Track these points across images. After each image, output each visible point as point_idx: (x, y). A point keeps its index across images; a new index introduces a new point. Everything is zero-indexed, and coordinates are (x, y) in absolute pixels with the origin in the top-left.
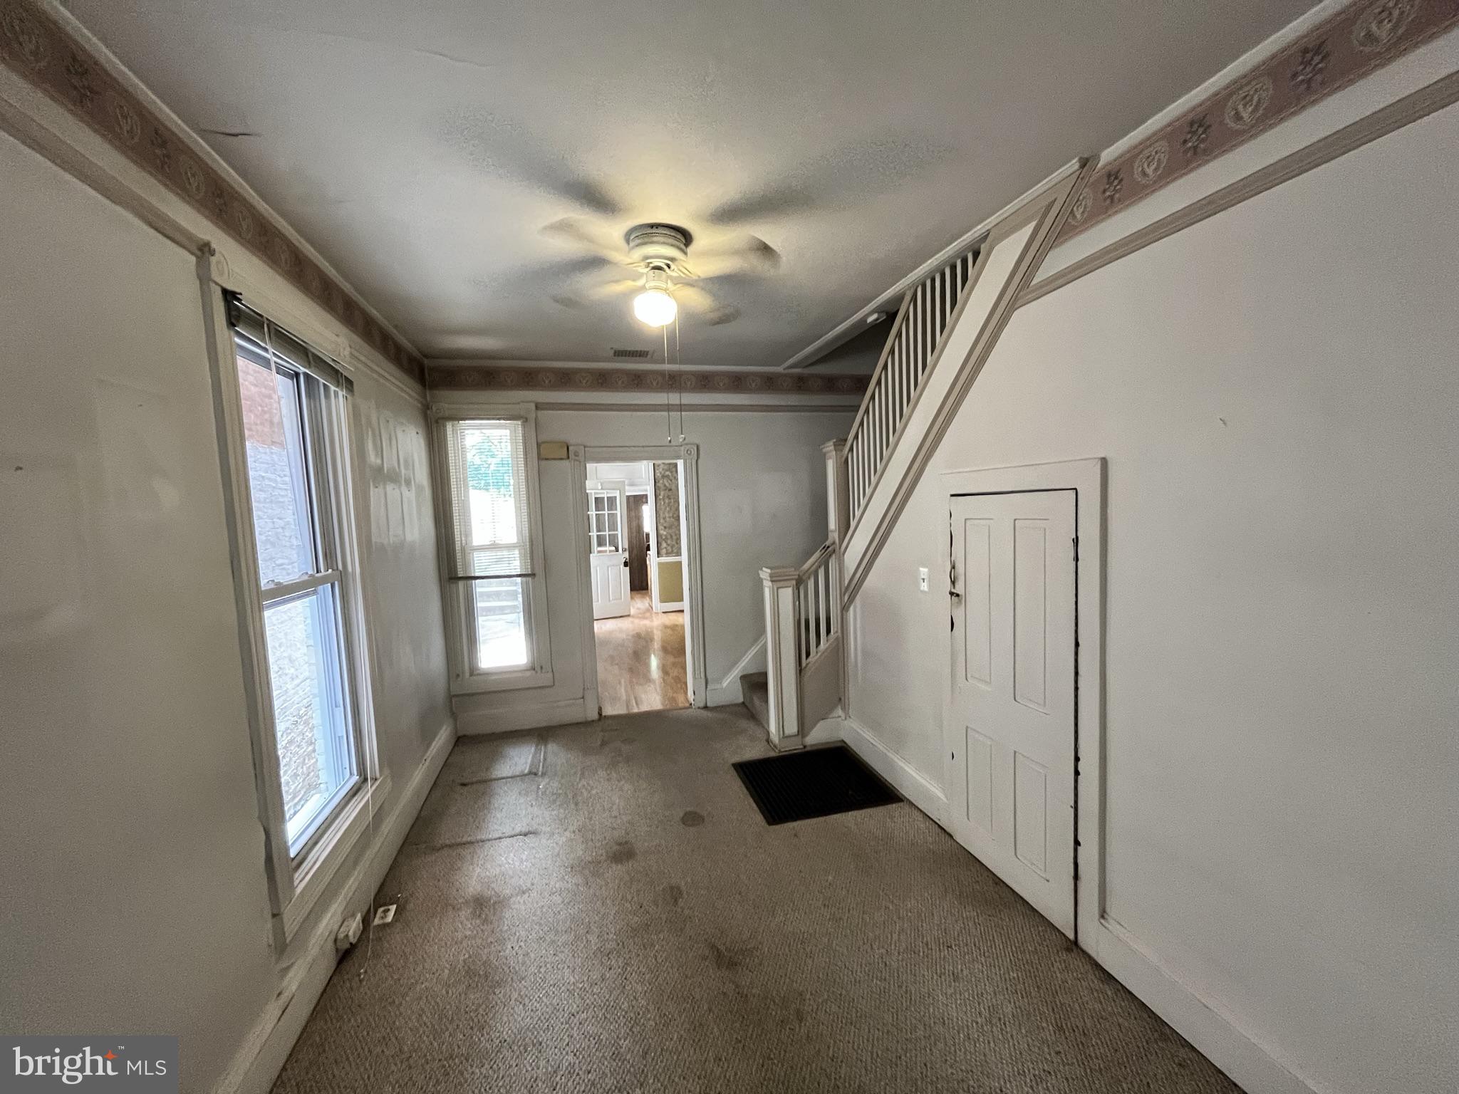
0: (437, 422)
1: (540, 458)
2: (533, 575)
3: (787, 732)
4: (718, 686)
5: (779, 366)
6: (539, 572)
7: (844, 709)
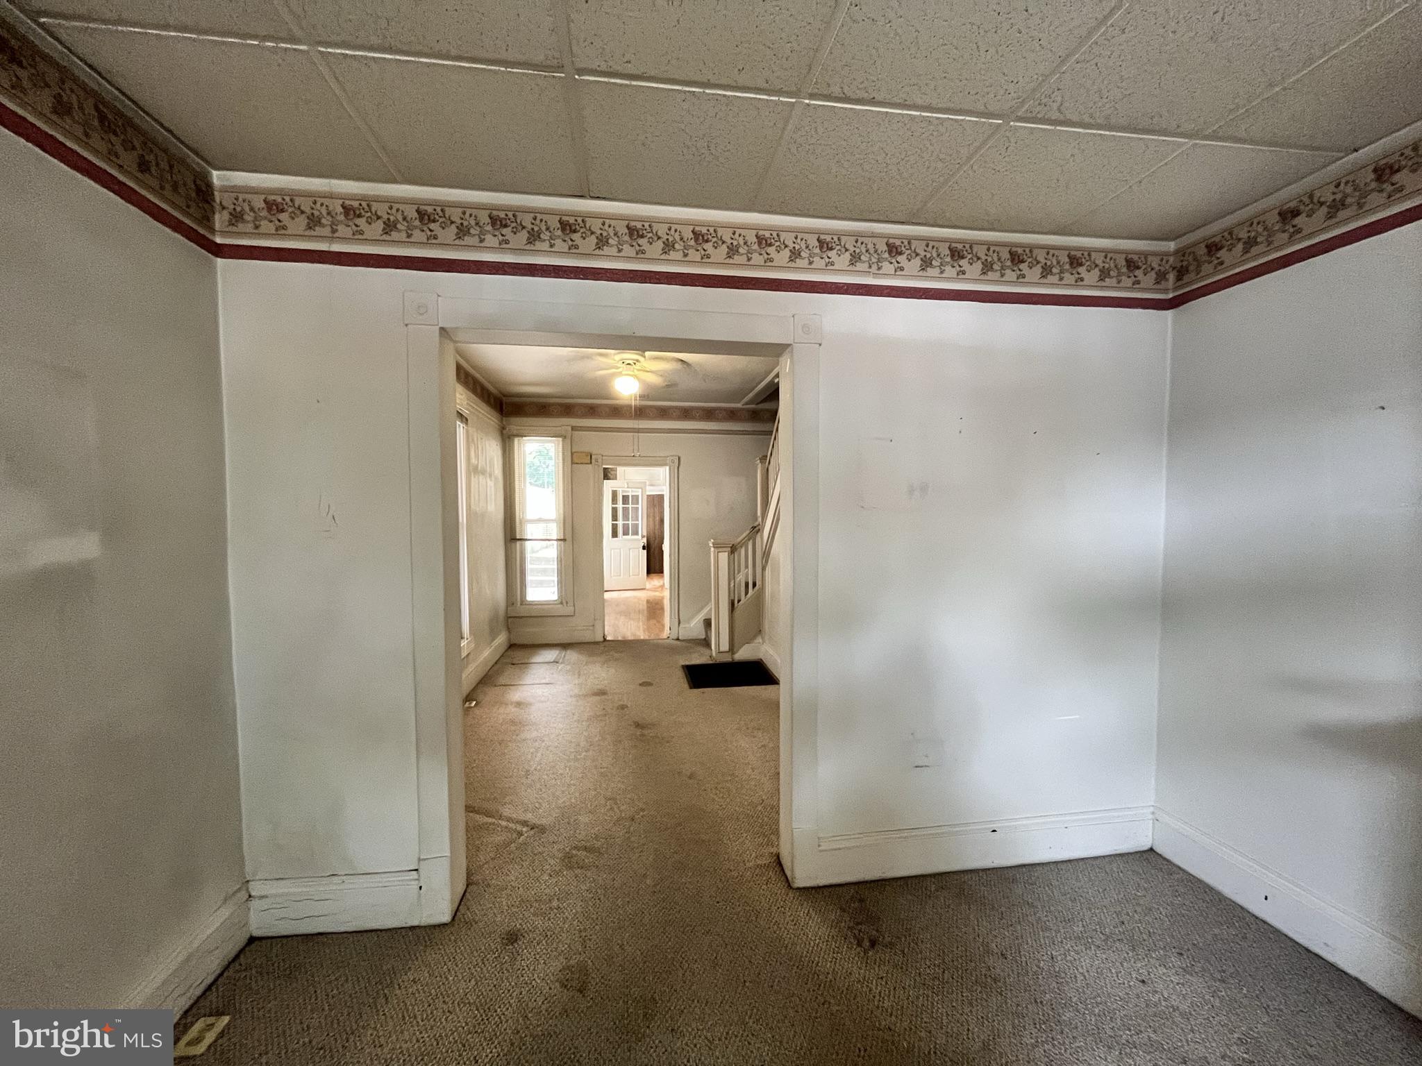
0: (509, 438)
1: (573, 463)
2: (564, 540)
3: (722, 649)
4: (687, 626)
5: (739, 403)
6: (569, 537)
7: (763, 638)
